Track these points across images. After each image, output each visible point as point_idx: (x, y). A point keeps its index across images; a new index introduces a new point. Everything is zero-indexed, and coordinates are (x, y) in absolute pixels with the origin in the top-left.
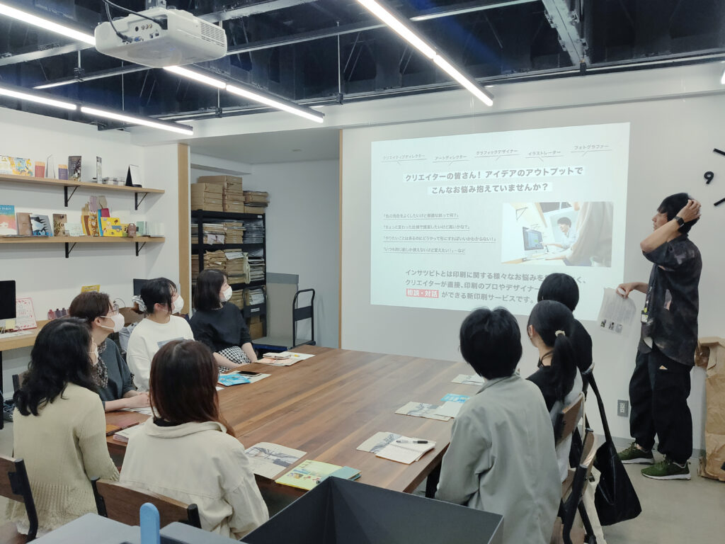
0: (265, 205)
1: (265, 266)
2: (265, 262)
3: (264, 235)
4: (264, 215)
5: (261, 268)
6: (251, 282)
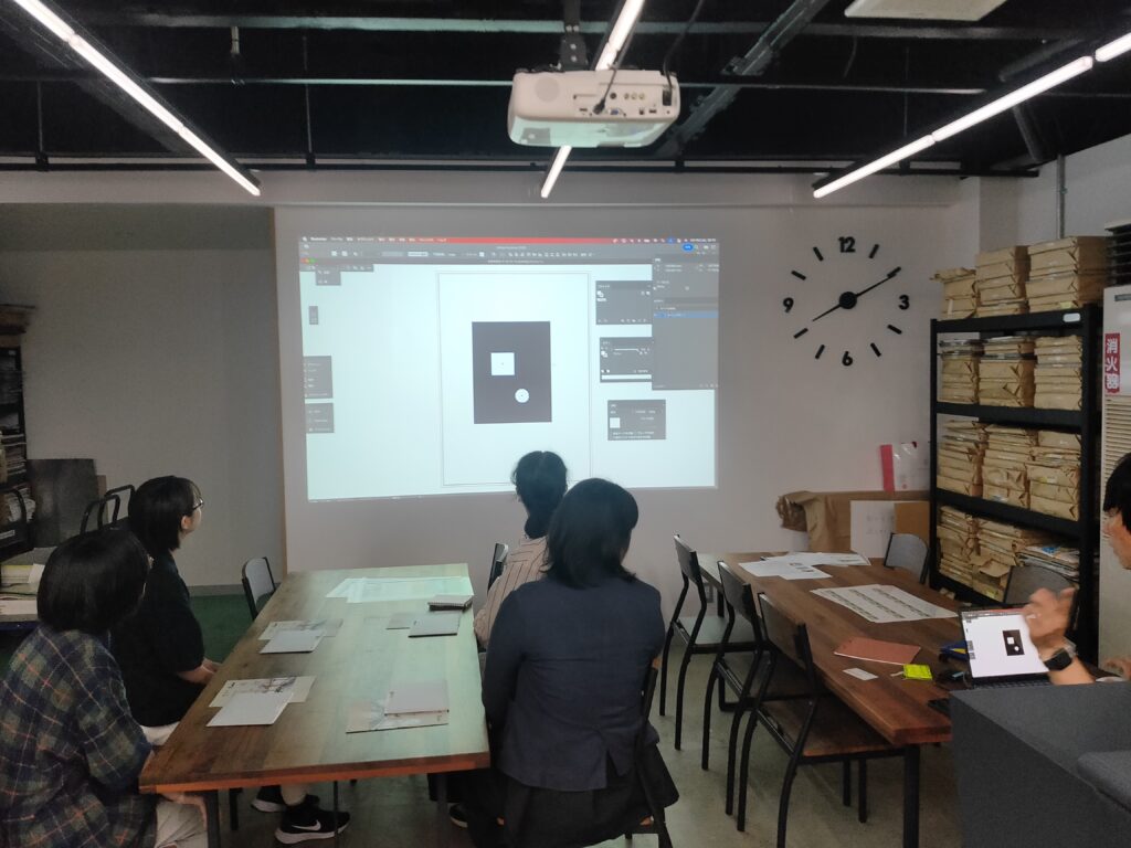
0: (20, 330)
1: (25, 446)
2: (24, 439)
3: (21, 386)
4: (18, 350)
5: (19, 450)
6: (9, 478)
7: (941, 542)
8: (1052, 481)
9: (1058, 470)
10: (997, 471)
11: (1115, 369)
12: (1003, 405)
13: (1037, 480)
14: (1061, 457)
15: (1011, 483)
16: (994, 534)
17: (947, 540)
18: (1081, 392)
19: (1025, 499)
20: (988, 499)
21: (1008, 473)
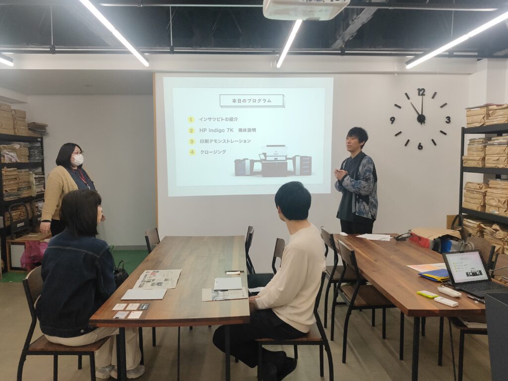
2: (44, 178)
3: (43, 154)
4: (42, 138)
6: (37, 195)
10: (494, 199)
15: (500, 205)
19: (507, 212)
20: (488, 212)
21: (499, 200)
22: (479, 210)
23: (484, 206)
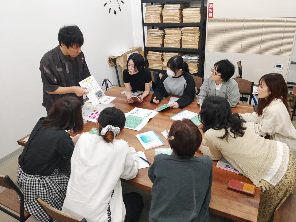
7: (149, 61)
8: (191, 40)
9: (193, 38)
10: (170, 40)
11: (212, 12)
12: (172, 22)
13: (186, 41)
14: (193, 34)
15: (175, 42)
16: (169, 56)
17: (150, 60)
18: (200, 17)
19: (179, 46)
20: (167, 47)
21: (174, 40)
22: (160, 46)
23: (163, 44)
